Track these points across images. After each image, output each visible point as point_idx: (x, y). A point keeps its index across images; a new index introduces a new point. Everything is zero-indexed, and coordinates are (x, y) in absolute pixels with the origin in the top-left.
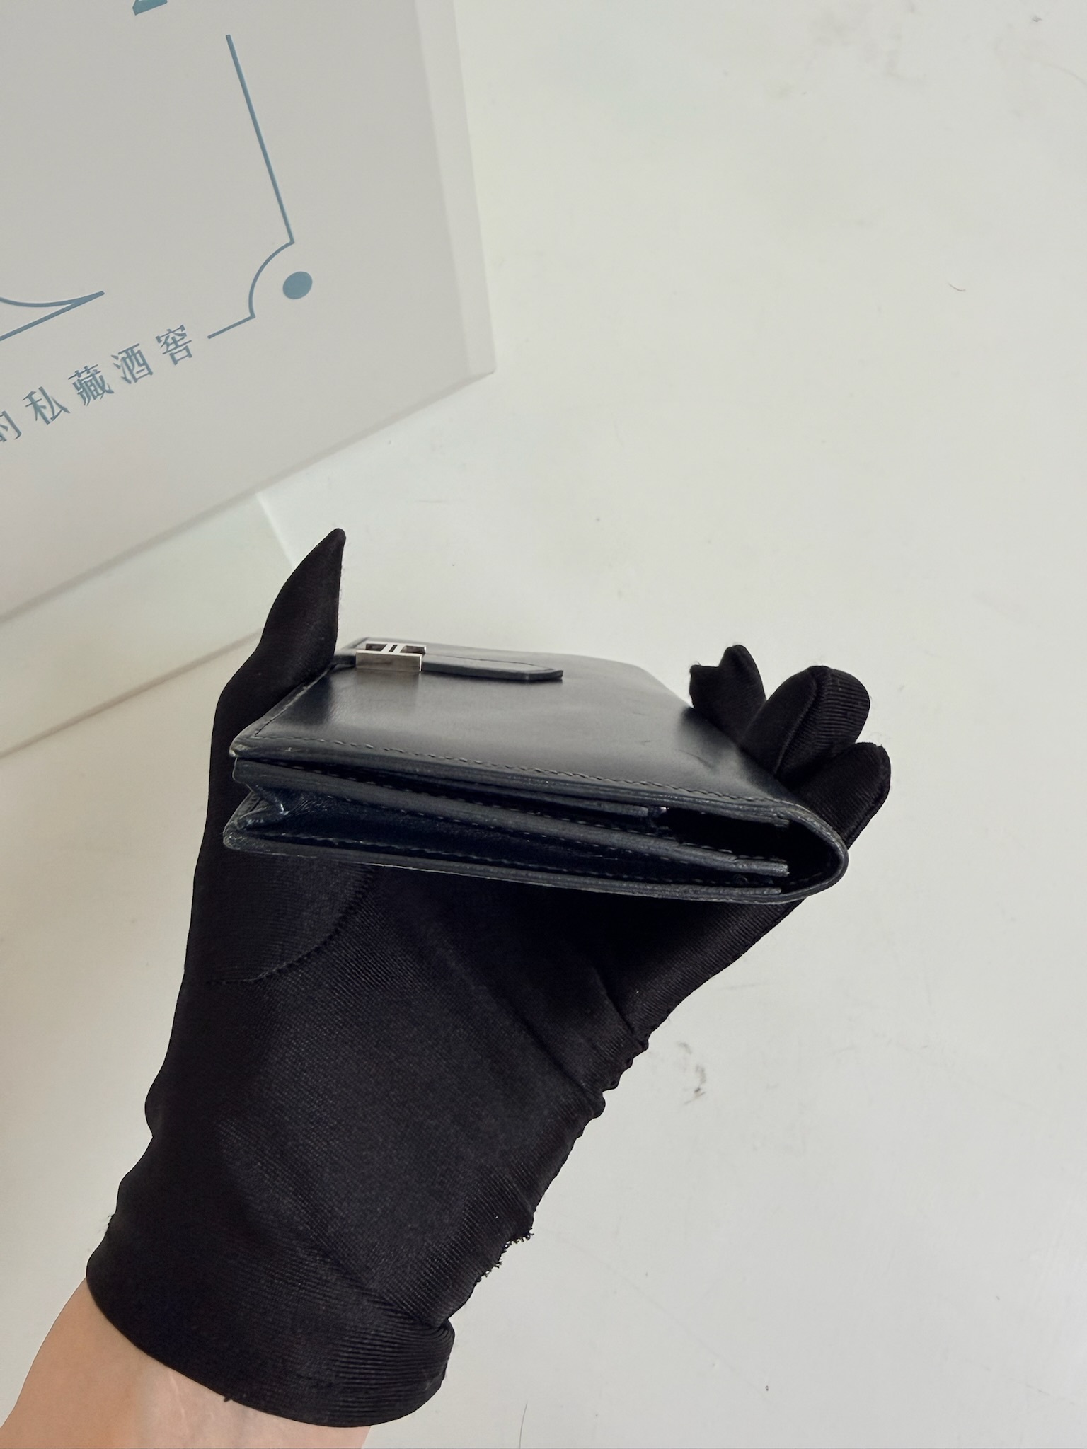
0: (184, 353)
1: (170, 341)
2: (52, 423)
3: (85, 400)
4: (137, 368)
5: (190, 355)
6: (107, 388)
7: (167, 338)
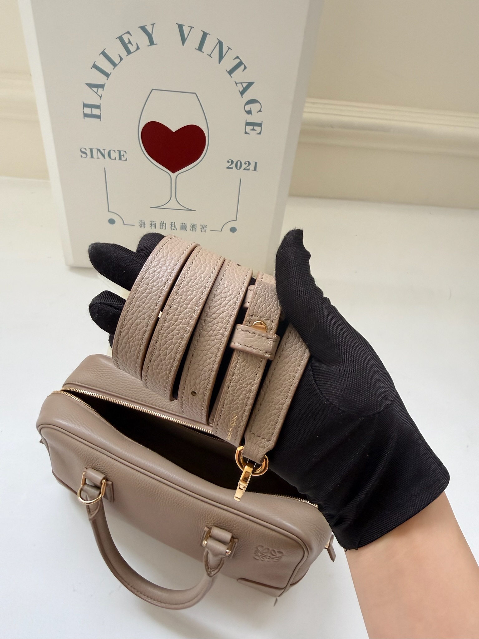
0: (204, 231)
1: (203, 227)
2: (173, 230)
3: (181, 230)
4: (194, 229)
5: (205, 232)
6: (186, 229)
7: (203, 226)
